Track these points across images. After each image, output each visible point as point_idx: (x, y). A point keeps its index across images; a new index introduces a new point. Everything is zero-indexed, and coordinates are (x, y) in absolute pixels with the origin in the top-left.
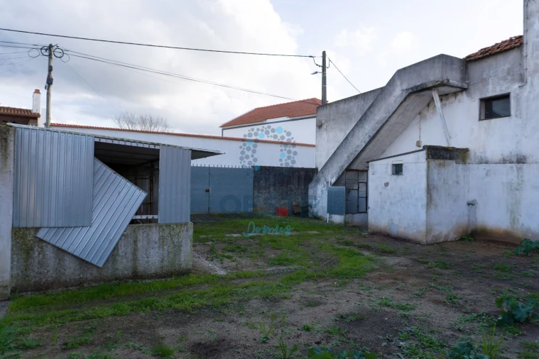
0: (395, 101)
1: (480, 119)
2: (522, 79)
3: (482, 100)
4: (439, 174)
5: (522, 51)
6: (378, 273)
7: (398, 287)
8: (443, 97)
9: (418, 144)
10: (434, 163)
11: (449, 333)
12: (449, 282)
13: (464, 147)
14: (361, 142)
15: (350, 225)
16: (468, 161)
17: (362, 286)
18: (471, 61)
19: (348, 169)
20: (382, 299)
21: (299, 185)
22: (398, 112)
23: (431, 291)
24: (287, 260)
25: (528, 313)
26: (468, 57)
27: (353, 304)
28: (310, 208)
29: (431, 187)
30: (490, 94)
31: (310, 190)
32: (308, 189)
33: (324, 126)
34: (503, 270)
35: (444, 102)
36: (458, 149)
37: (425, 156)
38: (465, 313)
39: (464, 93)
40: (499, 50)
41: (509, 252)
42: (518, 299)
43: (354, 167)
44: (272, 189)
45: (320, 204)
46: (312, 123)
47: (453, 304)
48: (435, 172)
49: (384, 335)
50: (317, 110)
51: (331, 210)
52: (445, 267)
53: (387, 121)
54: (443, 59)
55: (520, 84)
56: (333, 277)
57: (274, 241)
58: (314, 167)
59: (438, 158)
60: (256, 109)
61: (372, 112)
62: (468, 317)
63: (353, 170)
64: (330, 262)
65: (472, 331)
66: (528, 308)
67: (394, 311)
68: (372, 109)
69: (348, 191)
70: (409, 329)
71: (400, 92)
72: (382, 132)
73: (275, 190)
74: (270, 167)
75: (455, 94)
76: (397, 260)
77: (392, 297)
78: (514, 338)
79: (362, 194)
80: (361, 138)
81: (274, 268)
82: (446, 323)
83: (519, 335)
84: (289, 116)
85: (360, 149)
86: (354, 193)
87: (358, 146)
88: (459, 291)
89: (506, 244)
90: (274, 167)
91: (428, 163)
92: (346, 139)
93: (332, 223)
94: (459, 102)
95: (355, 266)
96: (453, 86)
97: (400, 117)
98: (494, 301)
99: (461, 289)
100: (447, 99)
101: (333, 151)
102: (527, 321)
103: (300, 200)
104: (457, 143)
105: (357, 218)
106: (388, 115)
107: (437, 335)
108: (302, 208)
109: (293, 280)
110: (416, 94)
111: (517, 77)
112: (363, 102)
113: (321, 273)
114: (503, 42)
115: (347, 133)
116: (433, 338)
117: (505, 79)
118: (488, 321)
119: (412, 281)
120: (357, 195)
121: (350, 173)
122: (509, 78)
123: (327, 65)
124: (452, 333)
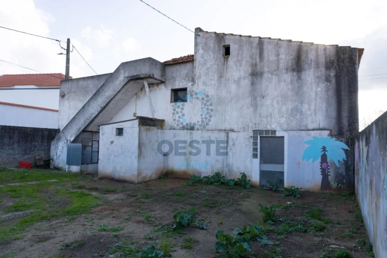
0: (120, 84)
1: (171, 102)
2: (193, 81)
3: (173, 90)
4: (146, 135)
5: (193, 64)
6: (100, 208)
7: (114, 215)
8: (150, 85)
9: (135, 114)
10: (143, 128)
11: (143, 242)
12: (147, 207)
13: (162, 119)
14: (95, 111)
15: (85, 173)
16: (164, 128)
17: (87, 219)
18: (167, 65)
19: (84, 131)
20: (101, 226)
21: (42, 142)
22: (121, 92)
23: (136, 215)
24: (24, 206)
25: (189, 220)
26: (166, 62)
27: (78, 234)
28: (51, 161)
29: (141, 144)
30: (177, 87)
31: (52, 146)
32: (50, 145)
33: (67, 96)
34: (180, 195)
35: (151, 88)
36: (158, 120)
37: (138, 124)
38: (155, 226)
39: (163, 84)
40: (182, 61)
41: (185, 184)
42: (185, 212)
43: (90, 129)
44: (16, 146)
45: (61, 158)
46: (57, 92)
47: (148, 221)
48: (144, 134)
49: (98, 253)
50: (61, 83)
51: (70, 162)
52: (147, 197)
53: (114, 97)
54: (150, 61)
55: (192, 83)
56: (65, 216)
57: (14, 191)
58: (57, 128)
59: (146, 125)
60: (5, 75)
61: (103, 90)
62: (156, 228)
63: (89, 131)
64: (64, 203)
65: (158, 238)
66: (189, 217)
67: (108, 233)
68: (103, 88)
69: (84, 147)
70: (117, 244)
71: (123, 78)
72: (111, 105)
73: (18, 146)
74: (14, 127)
75: (158, 84)
76: (116, 196)
77: (109, 224)
78: (181, 237)
79: (95, 149)
80: (95, 108)
81: (10, 214)
82: (142, 236)
83: (183, 235)
84: (37, 85)
85: (94, 116)
86: (89, 149)
87: (92, 114)
88: (153, 213)
89: (184, 179)
90: (19, 127)
91: (140, 128)
92: (83, 107)
93: (70, 172)
94: (160, 89)
95: (84, 204)
96: (156, 79)
97: (123, 95)
98: (172, 216)
99: (154, 211)
100: (153, 87)
101: (73, 116)
102: (188, 225)
103: (43, 155)
104: (158, 116)
105: (90, 168)
106: (115, 93)
107: (135, 245)
108: (44, 161)
109: (27, 223)
110: (133, 81)
111: (191, 79)
112: (97, 82)
113: (55, 213)
114: (185, 57)
115: (85, 103)
116: (133, 248)
117: (184, 79)
118: (167, 230)
119: (124, 210)
120: (91, 150)
121: (86, 133)
122: (187, 79)
123: (71, 49)
124: (145, 241)
